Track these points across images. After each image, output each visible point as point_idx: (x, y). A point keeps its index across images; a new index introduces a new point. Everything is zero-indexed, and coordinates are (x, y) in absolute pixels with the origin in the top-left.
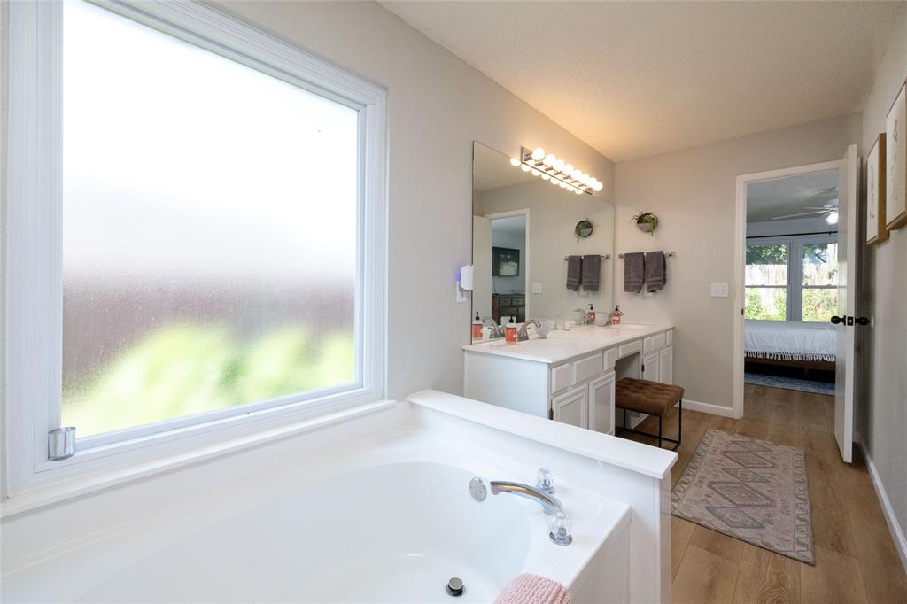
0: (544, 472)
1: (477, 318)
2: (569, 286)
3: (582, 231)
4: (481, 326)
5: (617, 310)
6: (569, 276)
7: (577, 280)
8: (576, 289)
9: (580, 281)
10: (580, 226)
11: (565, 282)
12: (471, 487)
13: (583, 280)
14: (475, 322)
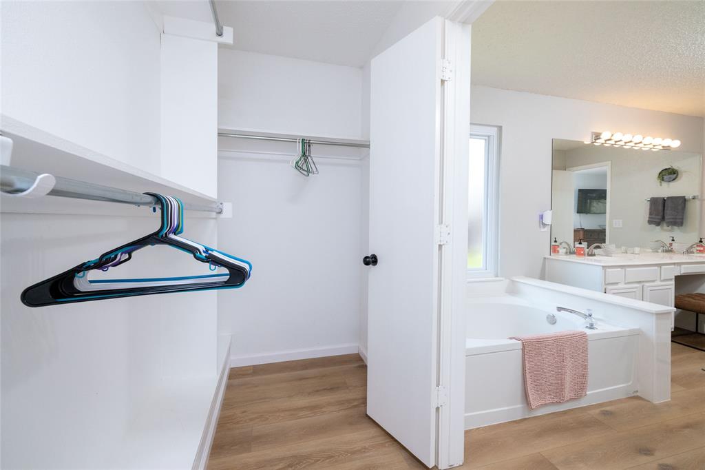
0: (589, 310)
1: (556, 241)
2: (650, 222)
3: (665, 177)
4: (558, 246)
5: (701, 242)
6: (650, 214)
7: (660, 217)
8: (658, 224)
9: (663, 218)
10: (664, 173)
11: (647, 219)
12: (547, 318)
13: (666, 217)
14: (553, 243)
